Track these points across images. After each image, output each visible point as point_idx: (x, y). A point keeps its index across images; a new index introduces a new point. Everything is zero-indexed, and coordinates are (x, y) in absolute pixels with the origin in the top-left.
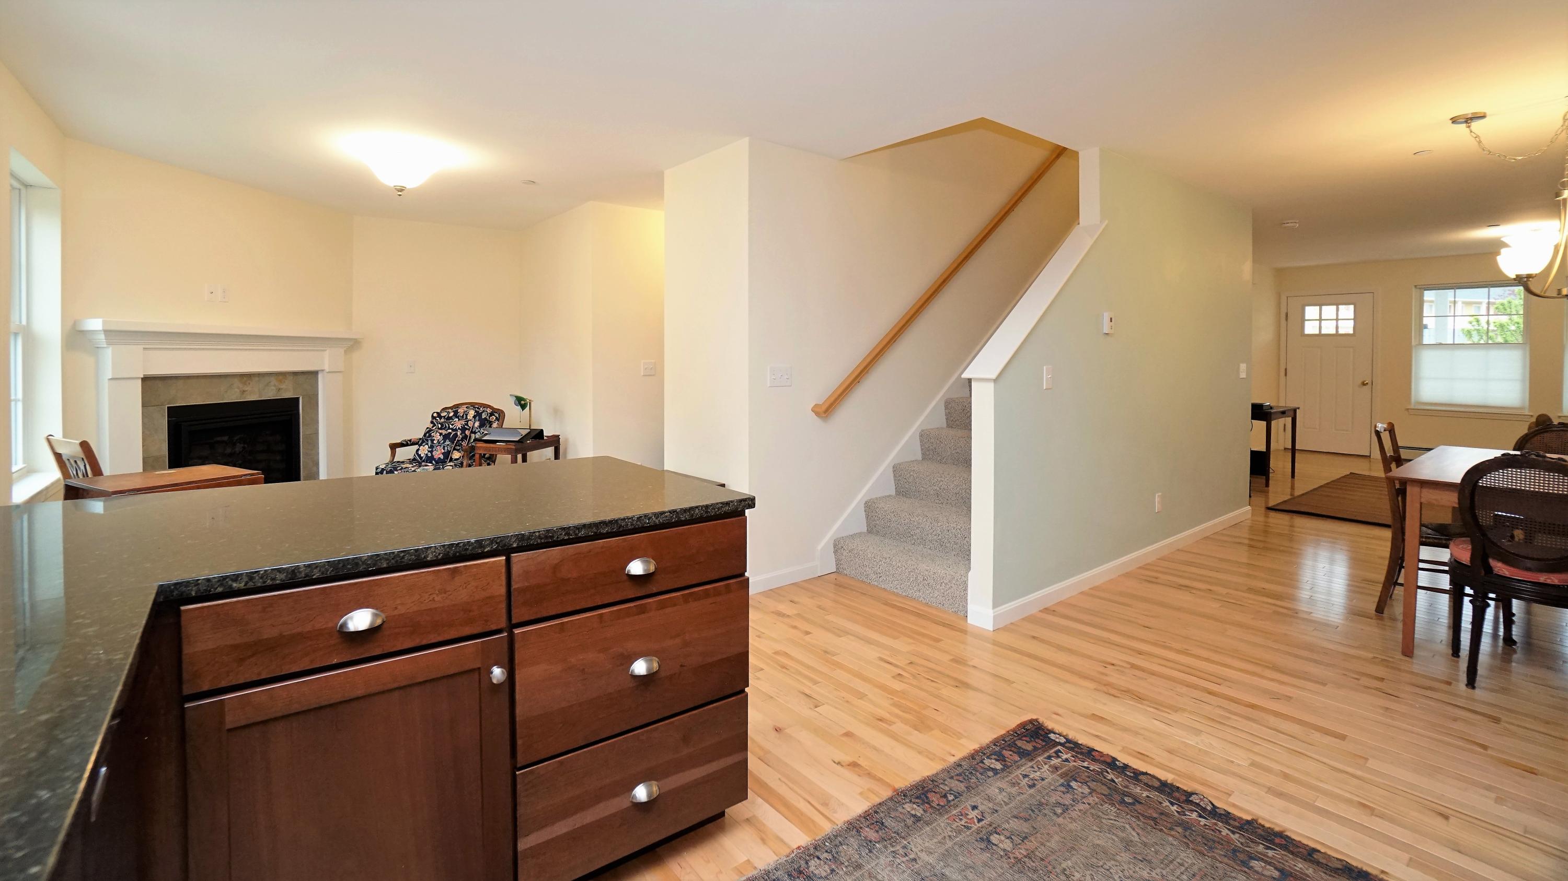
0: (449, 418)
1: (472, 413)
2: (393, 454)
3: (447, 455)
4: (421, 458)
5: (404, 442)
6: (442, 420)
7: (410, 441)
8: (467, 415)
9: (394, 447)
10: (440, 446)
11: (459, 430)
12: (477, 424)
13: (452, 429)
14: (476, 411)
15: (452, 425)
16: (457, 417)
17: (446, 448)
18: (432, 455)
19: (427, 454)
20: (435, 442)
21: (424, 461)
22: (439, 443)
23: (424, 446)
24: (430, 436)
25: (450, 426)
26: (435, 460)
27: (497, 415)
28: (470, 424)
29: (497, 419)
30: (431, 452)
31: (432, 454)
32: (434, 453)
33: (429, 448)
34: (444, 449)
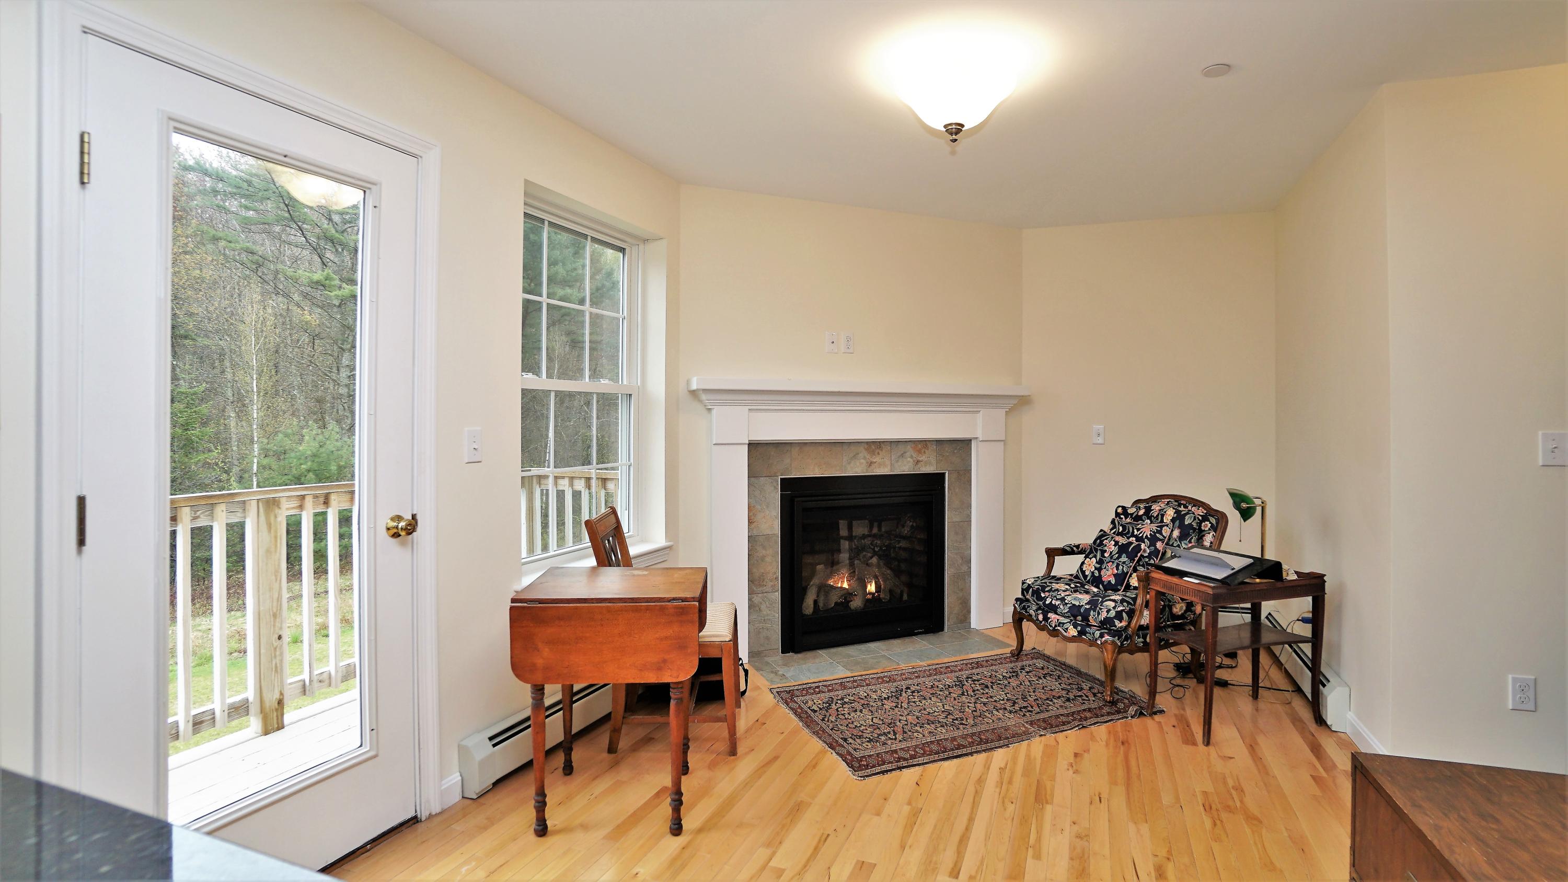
0: (1138, 518)
1: (1170, 513)
2: (1050, 565)
3: (1121, 578)
4: (1085, 577)
5: (1068, 549)
6: (1128, 520)
7: (1078, 547)
8: (1163, 516)
9: (1052, 553)
10: (1113, 562)
11: (1146, 540)
12: (1176, 533)
13: (1136, 536)
14: (1178, 512)
15: (1138, 529)
16: (1149, 518)
17: (1121, 567)
18: (1100, 575)
19: (1093, 573)
20: (1106, 555)
21: (1088, 582)
22: (1111, 558)
23: (1091, 559)
24: (1101, 544)
25: (1135, 531)
26: (1102, 582)
27: (1214, 521)
28: (1166, 531)
29: (1214, 528)
30: (1099, 570)
31: (1100, 572)
32: (1102, 573)
33: (1097, 562)
34: (1117, 569)
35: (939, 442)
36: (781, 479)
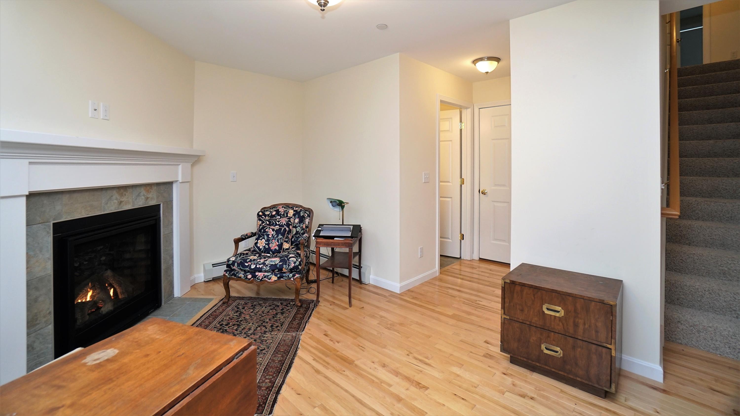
0: (273, 216)
1: (291, 213)
2: (237, 247)
3: (280, 246)
4: (260, 249)
5: (244, 237)
6: (267, 218)
7: (247, 235)
8: (287, 214)
9: (237, 242)
10: (275, 239)
11: (285, 226)
12: (297, 220)
13: (278, 225)
14: (294, 211)
15: (279, 222)
16: (280, 215)
17: (280, 241)
18: (269, 247)
19: (264, 247)
20: (270, 236)
21: (262, 252)
22: (274, 237)
23: (261, 240)
24: (265, 231)
25: (277, 222)
26: (271, 251)
27: (308, 213)
28: (292, 220)
29: (309, 216)
30: (268, 244)
31: (269, 246)
32: (270, 245)
33: (266, 241)
34: (278, 242)
35: (158, 184)
36: (54, 224)
